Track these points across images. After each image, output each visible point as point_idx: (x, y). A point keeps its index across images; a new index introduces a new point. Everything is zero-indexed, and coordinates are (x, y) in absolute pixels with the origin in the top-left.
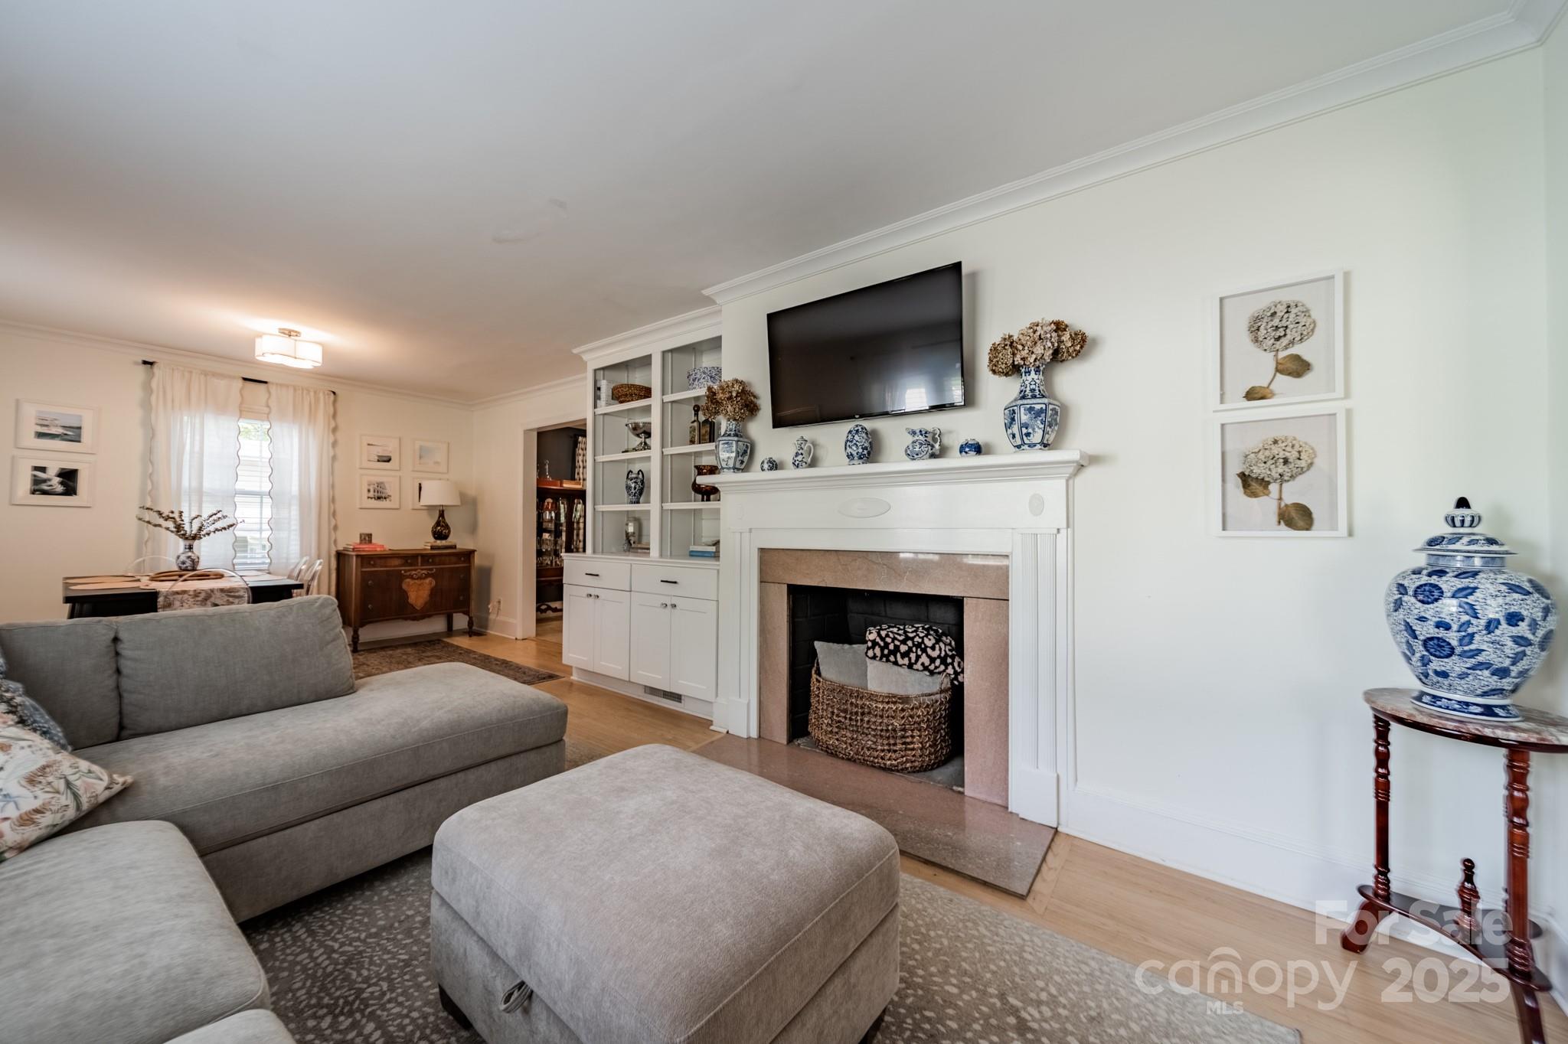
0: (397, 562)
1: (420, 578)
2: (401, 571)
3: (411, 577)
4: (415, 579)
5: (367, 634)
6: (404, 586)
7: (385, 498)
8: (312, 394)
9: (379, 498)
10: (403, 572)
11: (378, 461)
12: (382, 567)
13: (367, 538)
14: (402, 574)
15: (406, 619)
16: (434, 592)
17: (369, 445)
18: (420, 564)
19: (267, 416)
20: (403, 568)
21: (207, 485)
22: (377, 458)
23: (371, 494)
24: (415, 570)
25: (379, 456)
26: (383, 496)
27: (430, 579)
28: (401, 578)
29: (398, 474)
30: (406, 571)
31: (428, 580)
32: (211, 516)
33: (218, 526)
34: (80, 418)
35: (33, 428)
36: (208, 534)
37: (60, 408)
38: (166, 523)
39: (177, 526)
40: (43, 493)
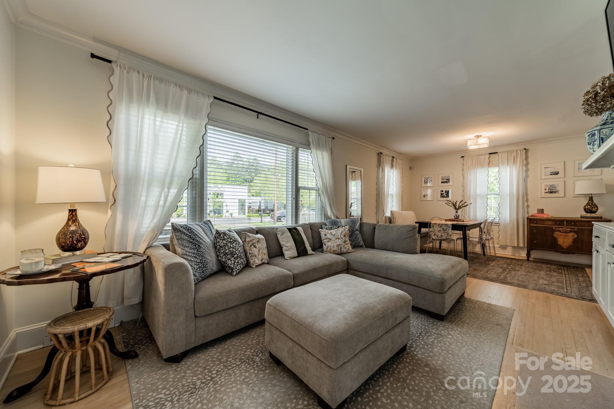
0: (550, 223)
1: (566, 232)
2: (553, 227)
3: (560, 231)
4: (562, 232)
5: (535, 254)
6: (555, 235)
7: (555, 192)
8: (515, 152)
9: (551, 192)
10: (554, 228)
11: (551, 175)
12: (541, 224)
13: (541, 211)
14: (553, 229)
15: (557, 252)
16: (575, 241)
17: (545, 168)
18: (565, 225)
19: (498, 165)
20: (555, 226)
21: (478, 192)
22: (550, 173)
23: (547, 191)
24: (562, 228)
25: (551, 172)
26: (554, 191)
27: (573, 233)
28: (553, 231)
29: (564, 179)
30: (555, 228)
31: (571, 234)
32: (461, 202)
33: (463, 205)
34: (449, 176)
35: (441, 181)
36: (461, 208)
37: (446, 175)
38: (451, 205)
39: (454, 205)
40: (443, 197)
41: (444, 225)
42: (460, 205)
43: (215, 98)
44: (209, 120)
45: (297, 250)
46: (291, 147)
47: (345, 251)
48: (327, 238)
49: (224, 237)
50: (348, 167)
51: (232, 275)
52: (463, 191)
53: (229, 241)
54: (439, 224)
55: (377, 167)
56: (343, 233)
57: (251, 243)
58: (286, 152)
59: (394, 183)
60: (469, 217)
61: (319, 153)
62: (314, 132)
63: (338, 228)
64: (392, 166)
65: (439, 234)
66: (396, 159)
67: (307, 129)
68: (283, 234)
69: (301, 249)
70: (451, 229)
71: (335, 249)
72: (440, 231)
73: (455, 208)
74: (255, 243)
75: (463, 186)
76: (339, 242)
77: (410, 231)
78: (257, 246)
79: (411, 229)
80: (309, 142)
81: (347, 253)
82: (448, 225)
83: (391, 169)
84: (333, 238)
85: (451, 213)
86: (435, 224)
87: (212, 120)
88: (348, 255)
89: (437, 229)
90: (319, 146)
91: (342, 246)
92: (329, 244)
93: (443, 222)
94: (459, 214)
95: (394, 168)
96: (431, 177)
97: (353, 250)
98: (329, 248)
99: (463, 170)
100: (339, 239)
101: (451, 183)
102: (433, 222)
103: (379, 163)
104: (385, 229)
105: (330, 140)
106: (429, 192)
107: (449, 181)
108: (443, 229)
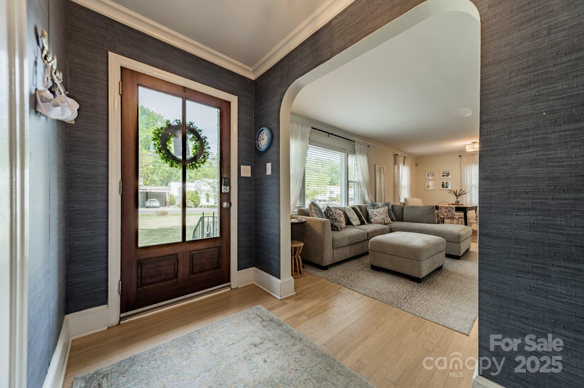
21: (473, 183)
32: (461, 191)
33: (463, 193)
34: (449, 171)
35: (442, 175)
36: (461, 195)
37: (446, 170)
38: (452, 193)
39: (455, 193)
40: (444, 187)
41: (449, 208)
42: (460, 193)
43: (312, 128)
44: (310, 141)
45: (360, 221)
46: (344, 154)
47: (387, 222)
48: (373, 215)
50: (376, 166)
51: (338, 231)
52: (461, 182)
54: (445, 207)
55: (394, 165)
56: (385, 211)
57: (339, 215)
58: (340, 157)
59: (406, 177)
60: (466, 202)
61: (361, 157)
62: (358, 143)
63: (378, 208)
64: (404, 164)
65: (446, 214)
66: (407, 158)
67: (354, 142)
68: (349, 211)
69: (361, 220)
70: (454, 210)
71: (380, 221)
72: (446, 212)
73: (456, 195)
75: (461, 179)
76: (383, 217)
77: (431, 209)
79: (431, 208)
80: (355, 150)
81: (389, 223)
82: (453, 207)
83: (403, 166)
84: (378, 214)
85: (453, 199)
86: (442, 207)
87: (311, 142)
88: (389, 225)
89: (444, 210)
90: (361, 153)
91: (385, 219)
92: (376, 218)
93: (447, 206)
94: (459, 200)
95: (406, 165)
96: (434, 172)
97: (392, 222)
98: (376, 221)
99: (460, 166)
100: (383, 214)
101: (450, 177)
102: (440, 205)
103: (396, 163)
104: (412, 209)
105: (367, 147)
106: (431, 183)
107: (449, 175)
108: (449, 210)
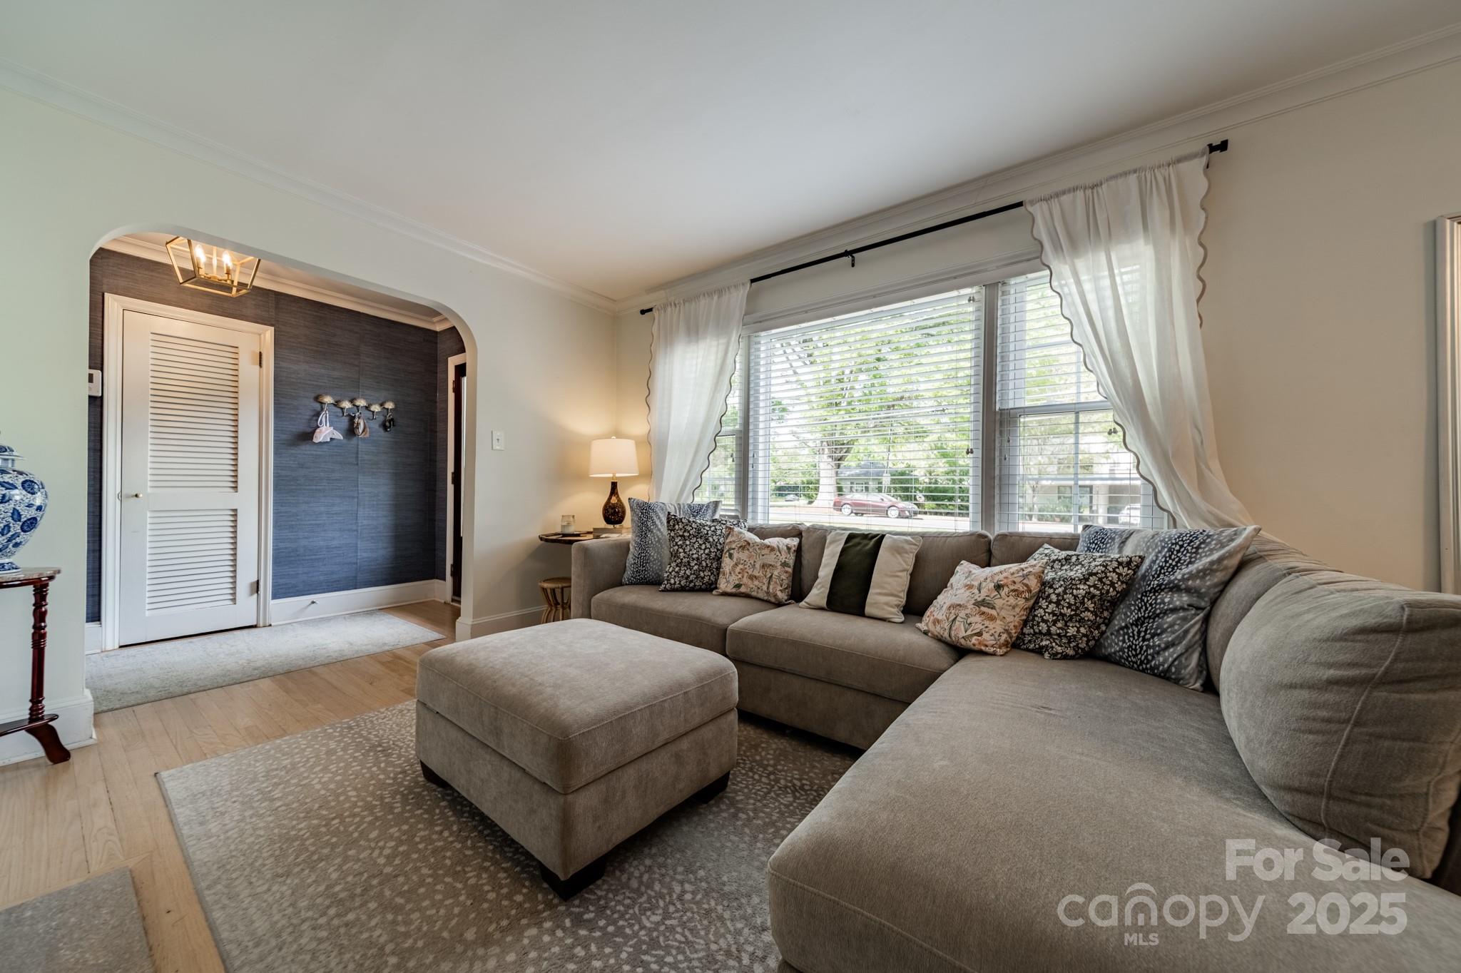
49: (674, 526)
51: (654, 590)
53: (681, 533)
67: (1020, 204)
74: (734, 549)
78: (736, 555)
80: (1040, 242)
91: (962, 614)
